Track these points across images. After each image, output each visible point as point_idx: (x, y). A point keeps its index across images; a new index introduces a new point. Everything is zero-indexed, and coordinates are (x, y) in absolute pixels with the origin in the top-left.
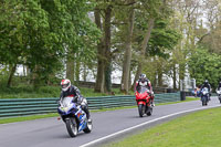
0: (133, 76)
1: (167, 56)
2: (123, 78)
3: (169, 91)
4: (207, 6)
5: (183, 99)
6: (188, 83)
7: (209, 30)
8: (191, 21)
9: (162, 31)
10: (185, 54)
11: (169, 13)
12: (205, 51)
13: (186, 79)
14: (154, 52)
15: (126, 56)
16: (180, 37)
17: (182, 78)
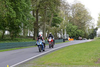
0: (46, 34)
1: (58, 27)
2: (43, 35)
3: (59, 39)
4: (72, 9)
5: (64, 42)
6: (66, 36)
7: (73, 17)
8: (66, 14)
9: (56, 18)
10: (65, 26)
11: (59, 11)
12: (71, 25)
13: (65, 35)
14: (53, 25)
15: (44, 27)
16: (63, 20)
17: (64, 34)
